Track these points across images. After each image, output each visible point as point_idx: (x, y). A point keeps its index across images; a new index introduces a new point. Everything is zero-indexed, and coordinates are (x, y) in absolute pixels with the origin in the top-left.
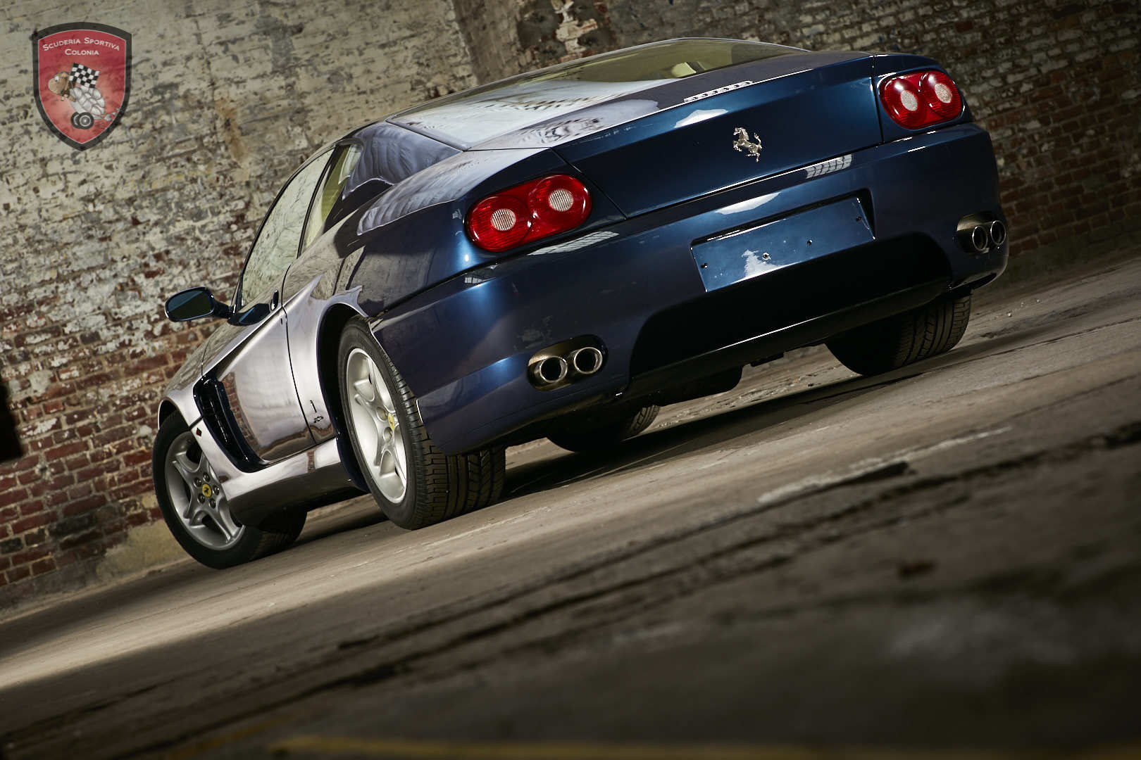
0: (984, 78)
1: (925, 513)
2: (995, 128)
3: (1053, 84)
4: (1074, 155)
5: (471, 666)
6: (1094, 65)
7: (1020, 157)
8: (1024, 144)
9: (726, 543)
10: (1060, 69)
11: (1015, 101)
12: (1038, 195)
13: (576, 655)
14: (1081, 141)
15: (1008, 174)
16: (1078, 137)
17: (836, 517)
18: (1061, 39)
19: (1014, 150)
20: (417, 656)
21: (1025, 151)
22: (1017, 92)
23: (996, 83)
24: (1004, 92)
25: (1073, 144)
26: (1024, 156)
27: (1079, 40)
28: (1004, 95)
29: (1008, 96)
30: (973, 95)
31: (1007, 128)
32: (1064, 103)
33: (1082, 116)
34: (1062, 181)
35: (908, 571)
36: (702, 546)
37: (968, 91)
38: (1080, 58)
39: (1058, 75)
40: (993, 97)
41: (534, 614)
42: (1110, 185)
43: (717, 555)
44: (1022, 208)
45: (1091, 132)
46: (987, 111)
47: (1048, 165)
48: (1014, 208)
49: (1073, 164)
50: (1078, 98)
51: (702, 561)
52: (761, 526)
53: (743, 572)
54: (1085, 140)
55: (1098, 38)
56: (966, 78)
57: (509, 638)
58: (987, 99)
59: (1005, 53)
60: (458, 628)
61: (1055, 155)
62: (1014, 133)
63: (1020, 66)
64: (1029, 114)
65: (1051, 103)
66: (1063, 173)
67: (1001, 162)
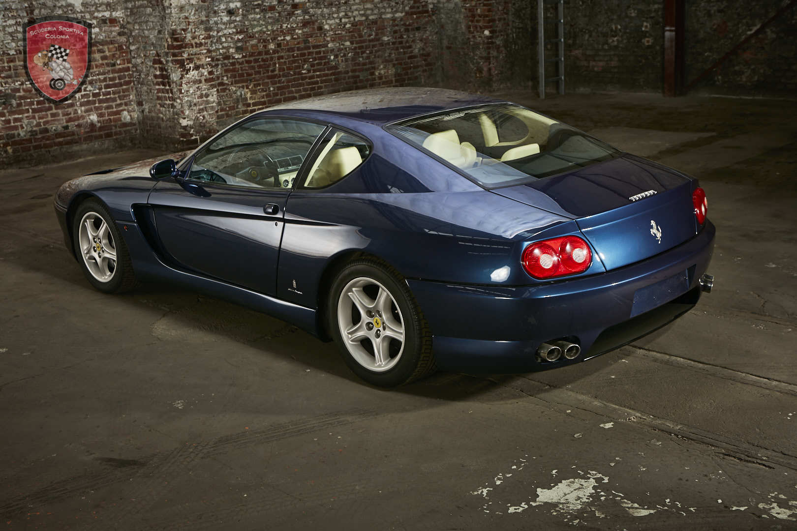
0: (333, 17)
2: (333, 41)
3: (358, 27)
4: (359, 61)
6: (374, 22)
7: (340, 57)
8: (342, 51)
10: (362, 21)
11: (343, 31)
12: (343, 75)
14: (363, 55)
15: (334, 63)
16: (363, 53)
18: (365, 7)
19: (338, 53)
21: (342, 55)
22: (344, 27)
23: (338, 21)
24: (340, 25)
25: (360, 55)
26: (341, 57)
27: (372, 10)
28: (339, 27)
29: (341, 28)
30: (328, 24)
31: (337, 43)
32: (360, 36)
33: (366, 44)
34: (353, 71)
37: (326, 22)
38: (371, 17)
39: (361, 23)
40: (335, 27)
42: (370, 77)
44: (336, 80)
45: (368, 52)
46: (331, 33)
47: (350, 62)
48: (333, 79)
49: (359, 64)
50: (366, 36)
54: (365, 55)
55: (379, 10)
56: (326, 15)
58: (333, 27)
59: (343, 8)
61: (353, 59)
62: (340, 45)
63: (347, 15)
64: (347, 38)
65: (356, 35)
66: (354, 68)
67: (332, 57)
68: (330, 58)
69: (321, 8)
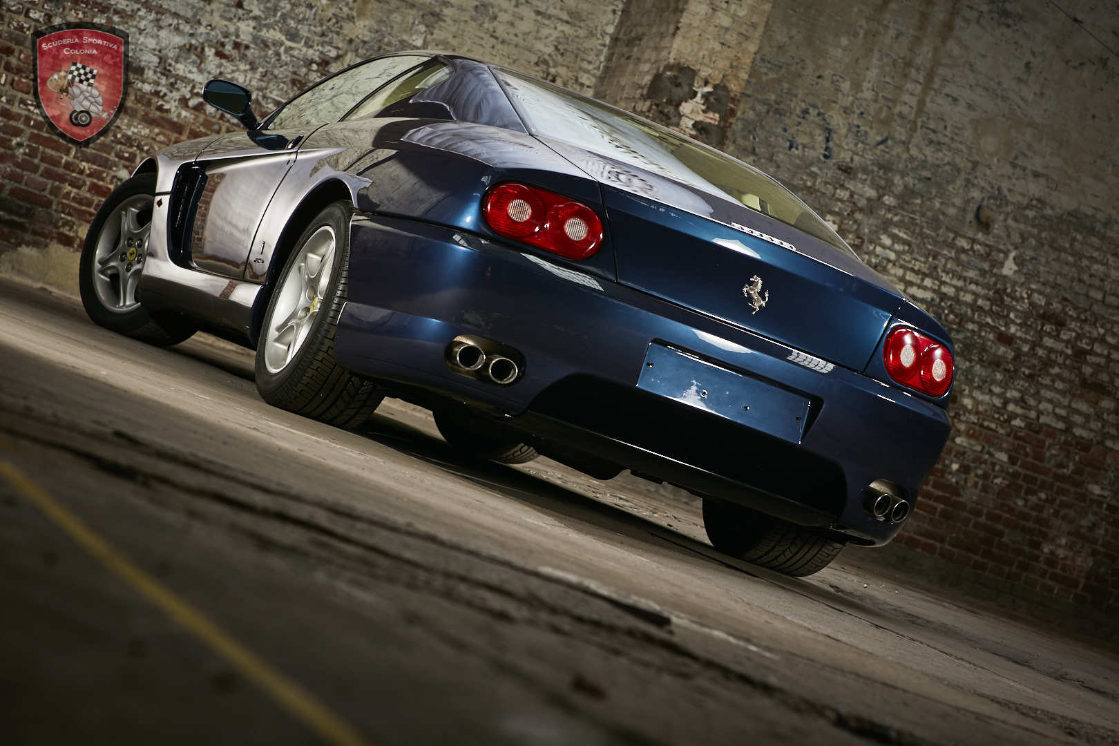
0: (991, 391)
1: (647, 665)
2: (969, 435)
3: (1041, 436)
4: (1016, 503)
5: (193, 514)
6: (1084, 445)
7: (972, 475)
8: (983, 466)
9: (479, 575)
10: (1055, 428)
11: (1002, 427)
12: (966, 514)
13: (276, 562)
14: (1029, 497)
15: (954, 480)
16: (1029, 492)
17: (580, 619)
18: (1074, 405)
19: (972, 465)
20: (164, 480)
21: (980, 472)
22: (1008, 421)
23: (998, 402)
24: (998, 413)
25: (1022, 494)
26: (977, 476)
27: (1087, 417)
28: (996, 416)
29: (998, 419)
30: (973, 398)
31: (980, 444)
32: (1039, 457)
33: (1045, 478)
34: (990, 516)
35: (581, 685)
36: (458, 564)
37: (971, 392)
38: (1078, 432)
39: (1051, 432)
40: (986, 411)
41: (283, 517)
42: (1026, 549)
43: (463, 579)
44: (944, 514)
45: (1043, 496)
46: (974, 418)
47: (991, 496)
48: (939, 510)
49: (1011, 510)
50: (1053, 462)
51: (448, 575)
52: (517, 584)
53: (469, 604)
54: (1033, 499)
55: (1103, 427)
56: (976, 380)
57: (246, 520)
58: (981, 408)
59: (1021, 383)
60: (215, 484)
61: (1002, 493)
62: (982, 452)
63: (1025, 403)
64: (1005, 445)
65: (1028, 450)
66: (997, 512)
67: (955, 467)
68: (949, 466)
69: (970, 361)
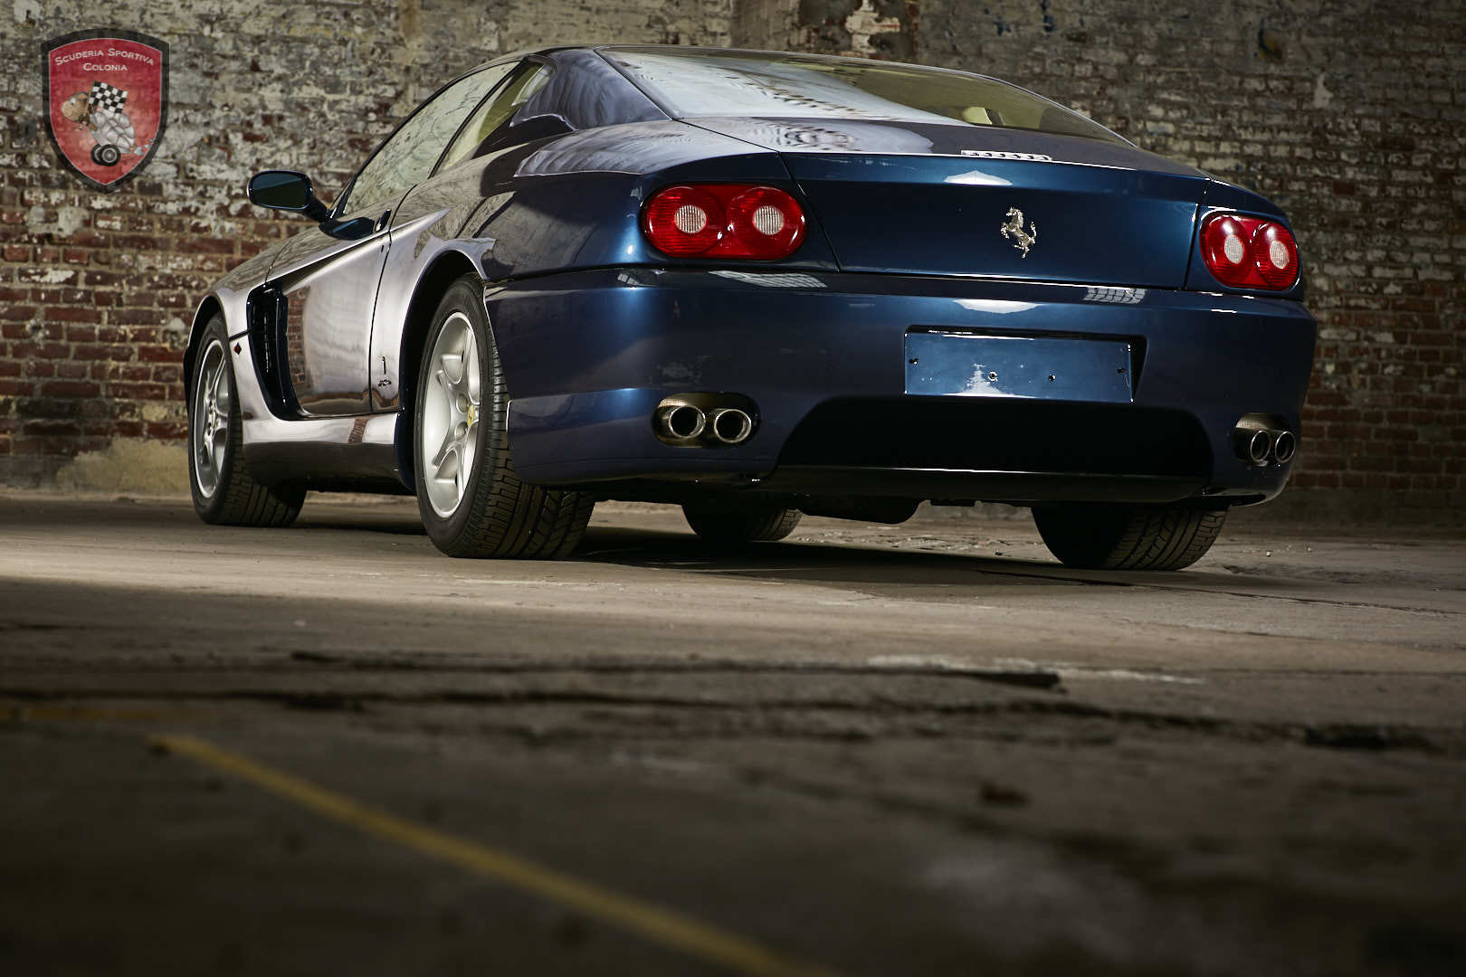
0: (1346, 259)
1: (1052, 742)
2: (1335, 324)
3: (1426, 297)
4: (1420, 391)
5: (433, 729)
7: (1355, 372)
8: (1365, 357)
9: (804, 694)
10: (1442, 281)
11: (1374, 301)
12: (1361, 425)
13: (561, 759)
14: (1435, 378)
15: (1334, 386)
16: (1433, 371)
17: (947, 711)
18: (1456, 245)
19: (1351, 360)
20: (377, 697)
21: (1363, 366)
22: (1380, 290)
23: (1359, 271)
24: (1364, 284)
25: (1425, 377)
26: (1361, 372)
28: (1362, 289)
29: (1366, 292)
30: (1326, 275)
31: (1353, 331)
32: (1432, 323)
33: (1448, 348)
34: (1393, 417)
35: (993, 795)
36: (774, 688)
37: (1321, 268)
39: (1438, 288)
40: (1348, 286)
41: (537, 697)
42: (1452, 444)
43: (786, 705)
45: (1452, 371)
46: (1335, 301)
47: (1386, 392)
48: (1326, 429)
49: (1417, 402)
50: (1451, 325)
51: (765, 706)
52: (853, 690)
53: (807, 734)
54: (1440, 379)
56: (1324, 251)
57: (495, 714)
58: (1340, 286)
59: (1381, 238)
60: (441, 682)
61: (1399, 384)
62: (1358, 339)
63: (1394, 261)
64: (1384, 322)
65: (1416, 319)
66: (1400, 409)
67: (1330, 369)
68: (1322, 371)
69: (1309, 230)
